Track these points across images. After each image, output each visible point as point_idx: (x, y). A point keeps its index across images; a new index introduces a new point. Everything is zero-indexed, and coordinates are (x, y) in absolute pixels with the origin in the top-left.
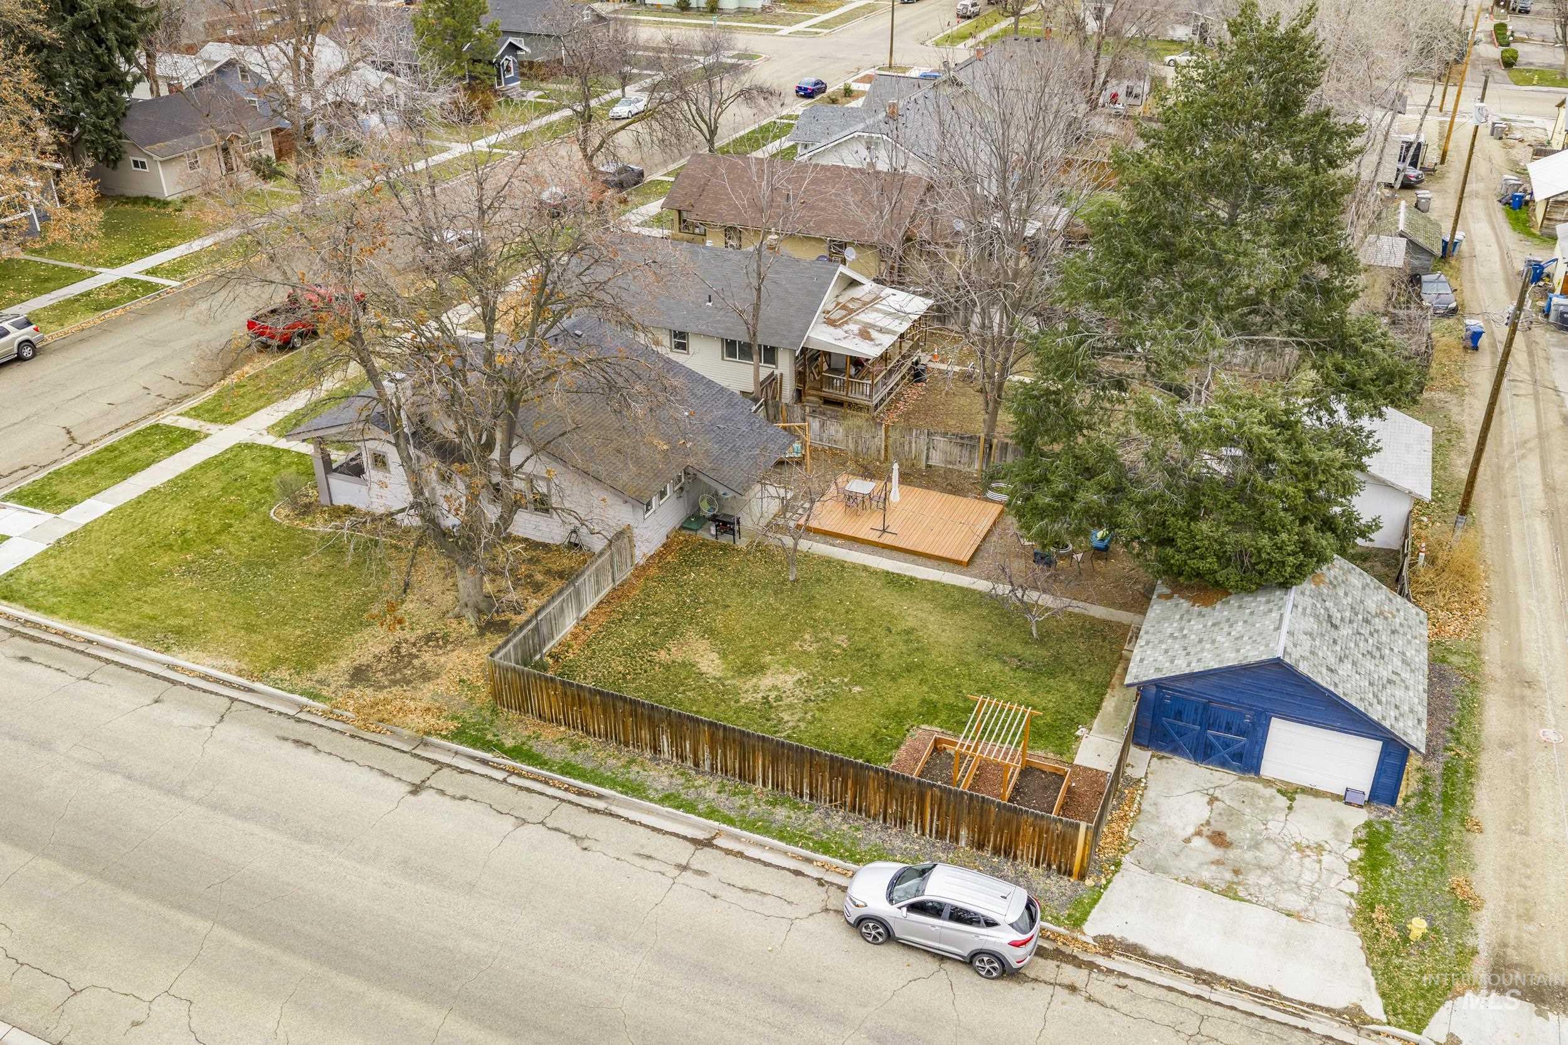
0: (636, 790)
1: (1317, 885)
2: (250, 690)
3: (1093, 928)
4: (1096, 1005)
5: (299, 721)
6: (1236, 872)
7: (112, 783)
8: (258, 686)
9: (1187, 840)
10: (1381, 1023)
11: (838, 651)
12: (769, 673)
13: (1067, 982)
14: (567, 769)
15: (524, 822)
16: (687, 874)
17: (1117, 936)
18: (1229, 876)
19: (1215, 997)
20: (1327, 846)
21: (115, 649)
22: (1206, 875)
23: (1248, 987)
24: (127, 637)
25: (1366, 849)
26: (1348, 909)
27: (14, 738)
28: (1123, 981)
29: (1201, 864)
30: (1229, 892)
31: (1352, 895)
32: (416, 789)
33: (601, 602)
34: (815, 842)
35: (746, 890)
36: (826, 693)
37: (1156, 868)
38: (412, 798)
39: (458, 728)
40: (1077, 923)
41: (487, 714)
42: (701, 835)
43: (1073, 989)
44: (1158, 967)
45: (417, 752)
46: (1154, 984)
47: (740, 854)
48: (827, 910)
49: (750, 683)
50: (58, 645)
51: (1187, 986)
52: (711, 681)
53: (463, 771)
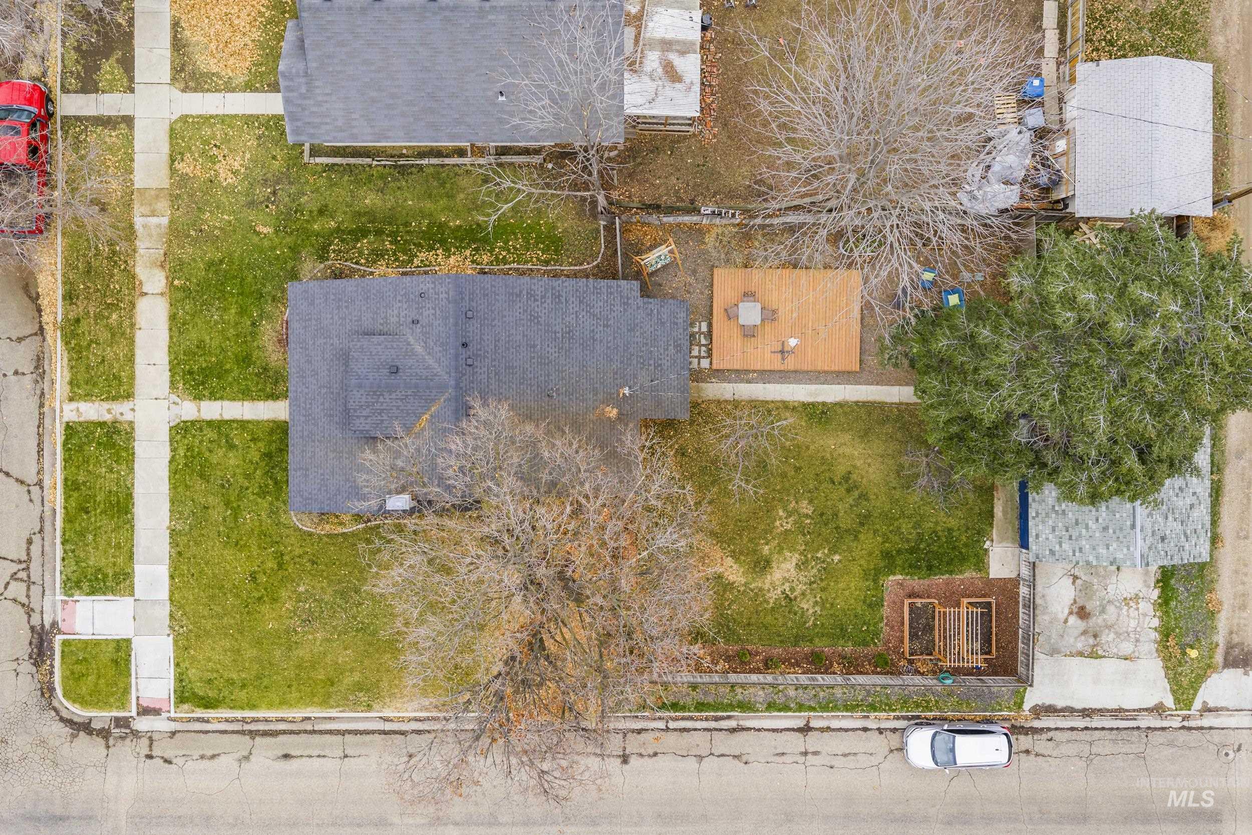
1: (1138, 629)
3: (1027, 706)
4: (1041, 757)
6: (1095, 636)
9: (1066, 621)
10: (1173, 710)
11: (808, 521)
12: (774, 565)
13: (1024, 749)
14: (701, 707)
15: (700, 758)
16: (809, 757)
17: (1040, 703)
18: (1091, 641)
19: (1094, 724)
20: (1141, 595)
21: (330, 719)
22: (1079, 646)
23: (1108, 711)
24: (330, 707)
25: (1162, 587)
26: (1155, 642)
28: (1050, 734)
29: (1076, 638)
30: (1093, 655)
31: (1156, 629)
32: (625, 759)
34: (867, 706)
35: (845, 755)
36: (819, 571)
37: (1053, 652)
38: (626, 767)
40: (1020, 705)
42: (801, 723)
43: (1027, 752)
44: (1064, 716)
46: (1064, 729)
47: (828, 729)
48: (892, 751)
49: (768, 581)
50: (292, 732)
51: (1080, 723)
52: (742, 589)
53: (639, 731)
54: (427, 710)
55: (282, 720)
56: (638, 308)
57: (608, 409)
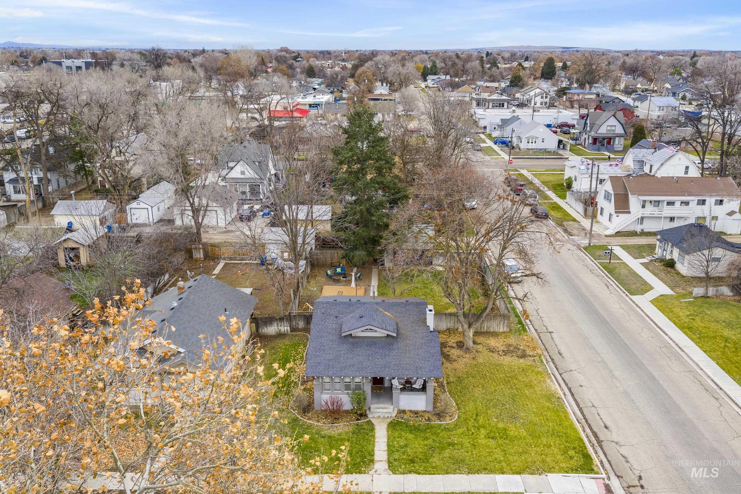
5: (552, 360)
7: (617, 373)
15: (541, 317)
32: (550, 333)
38: (554, 332)
47: (515, 295)
53: (536, 330)
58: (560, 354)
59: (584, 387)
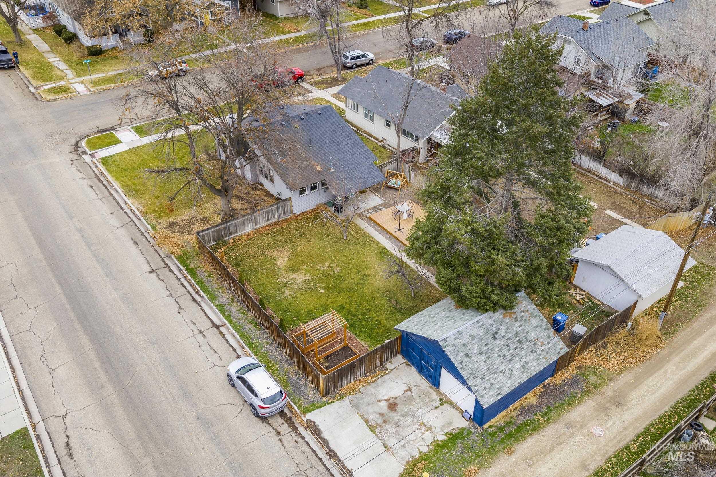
0: (213, 298)
1: (411, 442)
2: (140, 219)
3: (309, 416)
4: (280, 443)
5: (143, 235)
6: (385, 422)
7: (78, 236)
8: (142, 218)
9: (380, 401)
11: (331, 273)
12: (298, 273)
13: (279, 430)
14: (200, 283)
15: (171, 295)
16: (201, 335)
17: (317, 423)
18: (380, 421)
19: (327, 463)
20: (433, 430)
21: (117, 191)
22: (371, 417)
24: (123, 188)
25: (449, 438)
26: (413, 457)
27: (66, 212)
28: (300, 440)
29: (374, 412)
30: (372, 429)
31: (420, 452)
32: (152, 271)
33: (270, 225)
34: (250, 342)
35: (212, 348)
36: (310, 288)
37: (355, 406)
38: (148, 274)
39: (181, 255)
40: (306, 411)
41: (195, 253)
42: (218, 322)
43: (279, 433)
44: (319, 442)
45: (165, 259)
46: (310, 446)
47: (223, 336)
49: (288, 274)
50: (104, 185)
51: (321, 453)
52: (276, 268)
53: (171, 271)
54: (138, 210)
55: (108, 182)
56: (368, 163)
57: (320, 167)
58: (136, 243)
59: (109, 213)
